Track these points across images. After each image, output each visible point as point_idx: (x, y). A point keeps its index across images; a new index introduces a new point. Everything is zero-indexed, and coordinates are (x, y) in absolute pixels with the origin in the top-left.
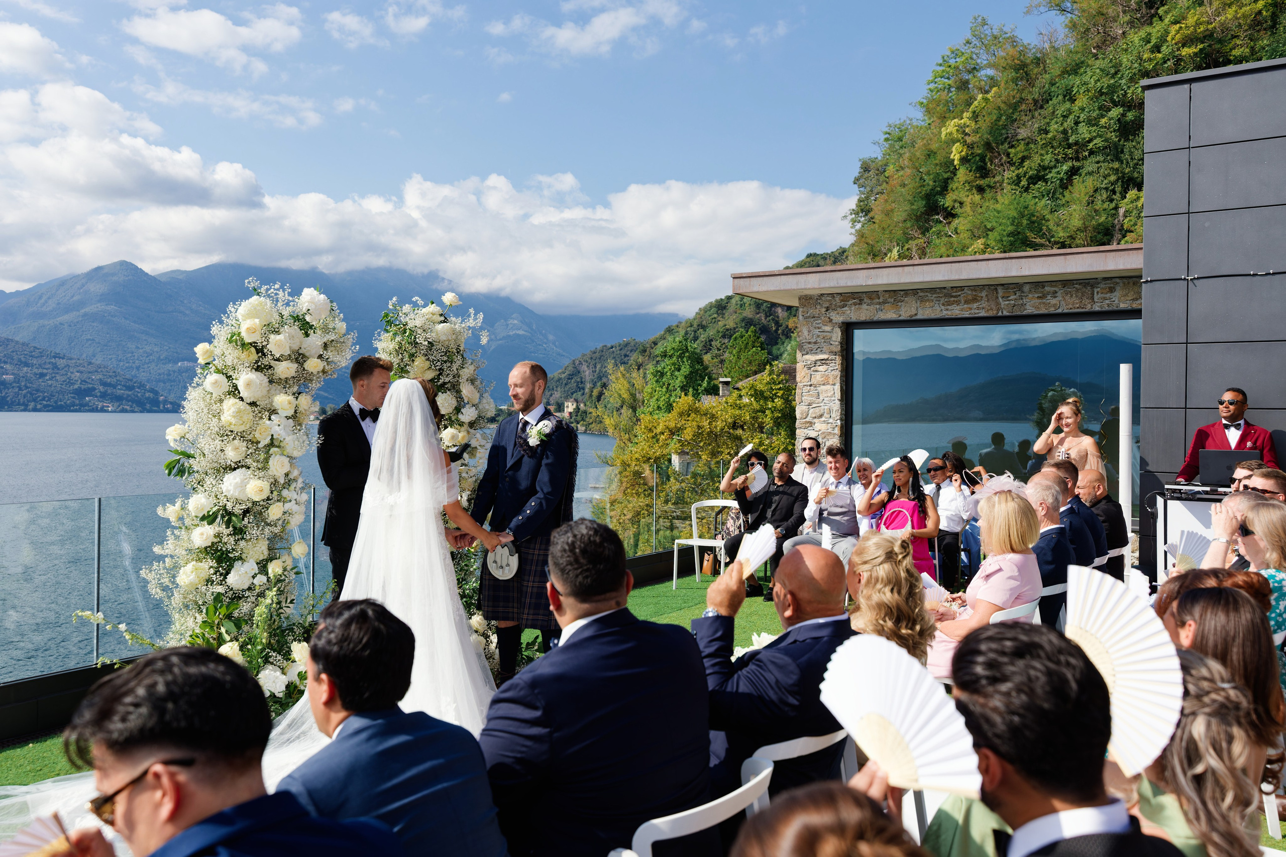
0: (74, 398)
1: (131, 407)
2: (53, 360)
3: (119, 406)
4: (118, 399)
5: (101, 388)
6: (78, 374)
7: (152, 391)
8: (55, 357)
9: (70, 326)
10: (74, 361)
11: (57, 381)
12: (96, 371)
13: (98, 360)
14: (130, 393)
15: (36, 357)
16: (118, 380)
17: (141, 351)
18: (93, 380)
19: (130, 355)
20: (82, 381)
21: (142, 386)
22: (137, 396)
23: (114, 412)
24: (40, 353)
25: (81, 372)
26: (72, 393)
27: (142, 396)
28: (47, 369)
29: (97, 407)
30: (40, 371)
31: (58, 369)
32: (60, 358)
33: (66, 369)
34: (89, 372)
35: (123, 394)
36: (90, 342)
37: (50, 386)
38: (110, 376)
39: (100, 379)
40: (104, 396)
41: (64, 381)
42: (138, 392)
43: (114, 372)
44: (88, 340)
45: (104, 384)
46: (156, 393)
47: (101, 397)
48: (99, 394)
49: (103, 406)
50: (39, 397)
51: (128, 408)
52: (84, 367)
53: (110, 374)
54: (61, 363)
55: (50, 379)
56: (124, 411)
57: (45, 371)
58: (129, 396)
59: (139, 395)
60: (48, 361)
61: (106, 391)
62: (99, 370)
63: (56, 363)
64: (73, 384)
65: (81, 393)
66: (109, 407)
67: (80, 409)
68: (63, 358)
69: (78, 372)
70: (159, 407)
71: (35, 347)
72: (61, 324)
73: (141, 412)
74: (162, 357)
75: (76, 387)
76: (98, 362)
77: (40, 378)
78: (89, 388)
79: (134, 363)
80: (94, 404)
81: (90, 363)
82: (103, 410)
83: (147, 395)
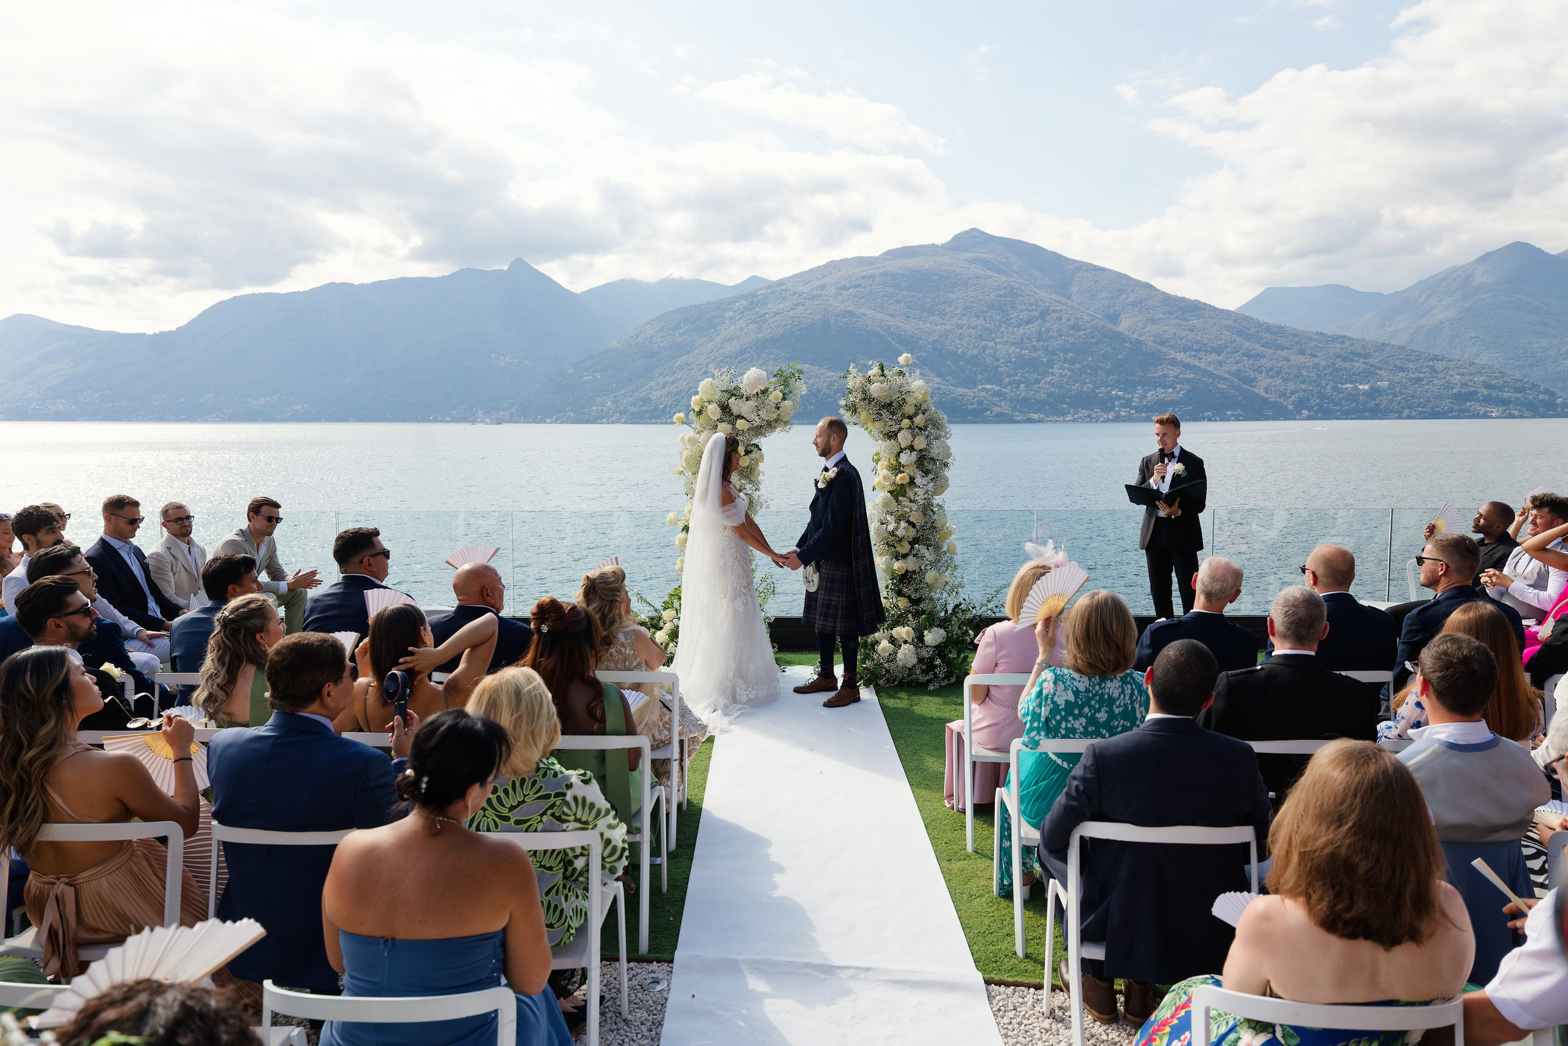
0: (1452, 403)
1: (1520, 411)
2: (1431, 363)
3: (1505, 411)
4: (1504, 402)
5: (1485, 391)
6: (1458, 377)
7: (1547, 392)
8: (1433, 360)
9: (1452, 324)
10: (1455, 363)
11: (1434, 385)
12: (1480, 373)
13: (1483, 360)
14: (1519, 395)
15: (1413, 361)
16: (1506, 382)
17: (1536, 346)
18: (1475, 382)
19: (1521, 351)
20: (1462, 384)
21: (1535, 386)
22: (1528, 399)
23: (1500, 418)
24: (1418, 356)
25: (1462, 375)
26: (1451, 398)
27: (1533, 398)
28: (1424, 373)
29: (1479, 413)
30: (1417, 375)
31: (1436, 372)
32: (1438, 360)
33: (1445, 372)
34: (1472, 374)
35: (1511, 397)
36: (1473, 340)
37: (1427, 391)
38: (1496, 378)
39: (1484, 382)
40: (1487, 400)
41: (1442, 385)
42: (1530, 394)
43: (1501, 372)
44: (1472, 338)
45: (1487, 386)
46: (1553, 395)
47: (1483, 401)
48: (1481, 398)
49: (1486, 412)
50: (1414, 403)
51: (1516, 413)
52: (1465, 368)
53: (1496, 375)
54: (1439, 365)
55: (1427, 384)
56: (1511, 416)
57: (1422, 375)
58: (1517, 398)
59: (1530, 397)
60: (1425, 364)
61: (1490, 395)
62: (1483, 371)
63: (1433, 366)
64: (1452, 388)
65: (1461, 398)
66: (1492, 412)
67: (1459, 415)
68: (1442, 360)
69: (1458, 374)
70: (1555, 411)
71: (1412, 350)
72: (1441, 322)
73: (1532, 417)
74: (1562, 352)
75: (1455, 391)
76: (1483, 362)
77: (1415, 383)
78: (1470, 392)
79: (1526, 360)
80: (1475, 409)
81: (1473, 364)
82: (1485, 416)
83: (1541, 397)
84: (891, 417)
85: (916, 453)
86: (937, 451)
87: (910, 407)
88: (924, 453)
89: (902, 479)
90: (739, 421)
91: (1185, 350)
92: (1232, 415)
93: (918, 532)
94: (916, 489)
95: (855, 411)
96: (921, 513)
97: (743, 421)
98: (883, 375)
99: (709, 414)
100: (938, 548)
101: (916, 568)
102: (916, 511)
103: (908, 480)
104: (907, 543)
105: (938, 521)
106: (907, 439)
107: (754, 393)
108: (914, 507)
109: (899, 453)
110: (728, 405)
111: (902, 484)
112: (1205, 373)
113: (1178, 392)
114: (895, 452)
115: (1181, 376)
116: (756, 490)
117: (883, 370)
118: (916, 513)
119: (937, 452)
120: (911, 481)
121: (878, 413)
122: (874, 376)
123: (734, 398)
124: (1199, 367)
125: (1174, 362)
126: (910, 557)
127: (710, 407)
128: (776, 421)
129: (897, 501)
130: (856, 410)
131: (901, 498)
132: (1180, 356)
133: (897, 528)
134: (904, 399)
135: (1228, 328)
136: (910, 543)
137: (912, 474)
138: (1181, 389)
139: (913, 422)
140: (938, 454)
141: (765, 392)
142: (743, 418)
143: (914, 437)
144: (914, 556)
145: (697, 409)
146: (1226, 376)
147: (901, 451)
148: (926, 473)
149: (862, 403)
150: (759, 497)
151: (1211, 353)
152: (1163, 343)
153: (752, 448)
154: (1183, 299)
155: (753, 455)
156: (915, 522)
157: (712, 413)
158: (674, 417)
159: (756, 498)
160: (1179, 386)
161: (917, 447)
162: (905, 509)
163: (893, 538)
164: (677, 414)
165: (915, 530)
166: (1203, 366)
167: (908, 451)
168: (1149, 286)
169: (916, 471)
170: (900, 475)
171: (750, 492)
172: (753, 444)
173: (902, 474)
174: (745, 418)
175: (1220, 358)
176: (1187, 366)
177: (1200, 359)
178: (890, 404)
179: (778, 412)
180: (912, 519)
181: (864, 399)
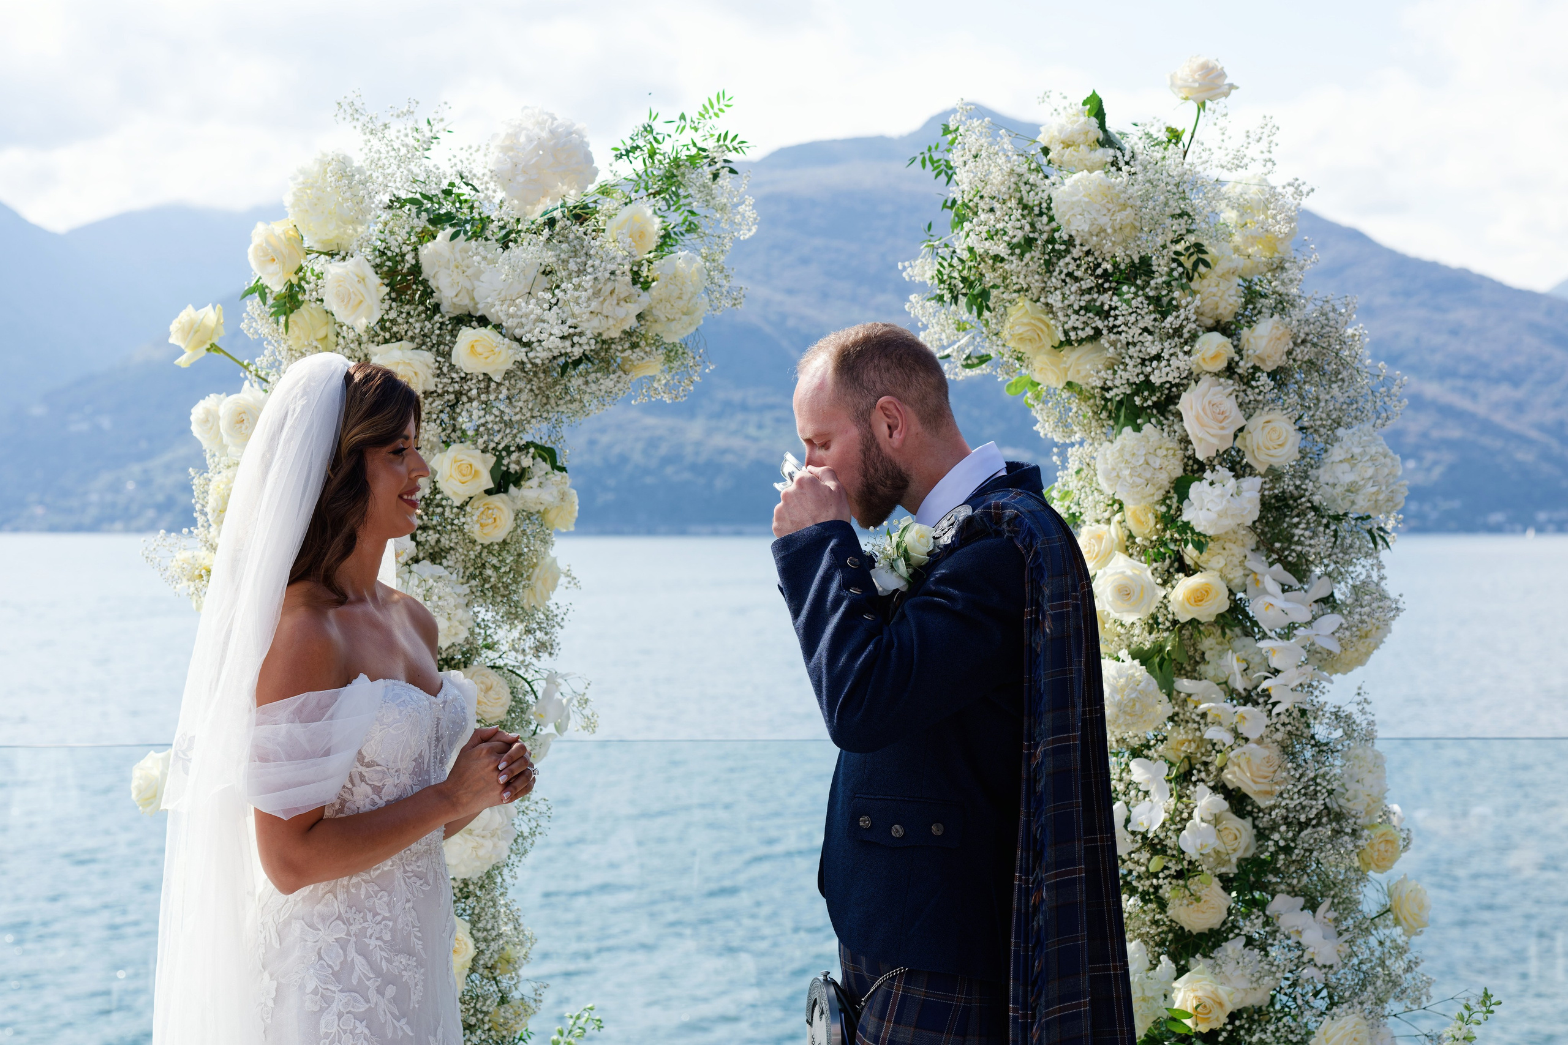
84: (1148, 321)
85: (1258, 481)
86: (1346, 476)
87: (1223, 285)
88: (1288, 485)
89: (1199, 596)
90: (466, 335)
91: (1444, 374)
92: (1550, 521)
93: (1262, 835)
94: (1263, 644)
95: (980, 300)
96: (1274, 752)
97: (486, 334)
98: (1108, 141)
99: (331, 304)
100: (1346, 906)
101: (1257, 998)
102: (1260, 741)
103: (1223, 604)
104: (1216, 884)
105: (1352, 786)
106: (1221, 417)
107: (536, 214)
108: (1253, 721)
109: (1180, 488)
110: (416, 269)
111: (1194, 622)
112: (1487, 427)
113: (1429, 470)
114: (1164, 479)
115: (1436, 434)
116: (541, 647)
117: (1102, 125)
118: (1266, 753)
119: (1349, 478)
120: (1230, 610)
121: (1087, 309)
122: (1067, 145)
123: (444, 234)
124: (1473, 416)
125: (1418, 403)
126: (1233, 947)
127: (334, 269)
128: (632, 339)
129: (1169, 695)
130: (985, 294)
131: (1184, 684)
132: (1432, 390)
133: (1179, 821)
134: (1199, 248)
135: (1535, 328)
136: (1226, 883)
137: (1237, 576)
138: (1435, 463)
139: (1239, 351)
140: (1352, 489)
141: (581, 214)
142: (483, 321)
143: (1248, 409)
144: (1250, 942)
145: (277, 287)
146: (1534, 434)
147: (1195, 469)
148: (1299, 570)
149: (1013, 265)
150: (552, 679)
151: (1497, 381)
152: (1393, 360)
153: (526, 462)
154: (1433, 267)
155: (528, 494)
156: (1249, 788)
157: (345, 298)
158: (174, 327)
159: (540, 687)
160: (1430, 456)
161: (1259, 459)
162: (1211, 733)
163: (1156, 864)
164: (188, 314)
165: (1247, 823)
166: (1480, 409)
167: (1223, 472)
168: (1355, 236)
169: (1257, 563)
170: (1184, 585)
171: (510, 660)
172: (528, 445)
173: (1197, 580)
174: (498, 327)
175: (1519, 394)
176: (1447, 412)
177: (1474, 396)
178: (1142, 269)
179: (645, 300)
180: (1230, 777)
181: (1029, 242)
